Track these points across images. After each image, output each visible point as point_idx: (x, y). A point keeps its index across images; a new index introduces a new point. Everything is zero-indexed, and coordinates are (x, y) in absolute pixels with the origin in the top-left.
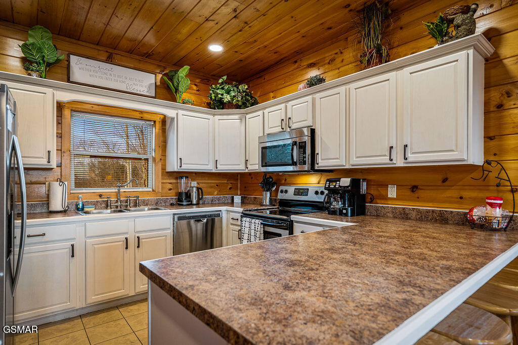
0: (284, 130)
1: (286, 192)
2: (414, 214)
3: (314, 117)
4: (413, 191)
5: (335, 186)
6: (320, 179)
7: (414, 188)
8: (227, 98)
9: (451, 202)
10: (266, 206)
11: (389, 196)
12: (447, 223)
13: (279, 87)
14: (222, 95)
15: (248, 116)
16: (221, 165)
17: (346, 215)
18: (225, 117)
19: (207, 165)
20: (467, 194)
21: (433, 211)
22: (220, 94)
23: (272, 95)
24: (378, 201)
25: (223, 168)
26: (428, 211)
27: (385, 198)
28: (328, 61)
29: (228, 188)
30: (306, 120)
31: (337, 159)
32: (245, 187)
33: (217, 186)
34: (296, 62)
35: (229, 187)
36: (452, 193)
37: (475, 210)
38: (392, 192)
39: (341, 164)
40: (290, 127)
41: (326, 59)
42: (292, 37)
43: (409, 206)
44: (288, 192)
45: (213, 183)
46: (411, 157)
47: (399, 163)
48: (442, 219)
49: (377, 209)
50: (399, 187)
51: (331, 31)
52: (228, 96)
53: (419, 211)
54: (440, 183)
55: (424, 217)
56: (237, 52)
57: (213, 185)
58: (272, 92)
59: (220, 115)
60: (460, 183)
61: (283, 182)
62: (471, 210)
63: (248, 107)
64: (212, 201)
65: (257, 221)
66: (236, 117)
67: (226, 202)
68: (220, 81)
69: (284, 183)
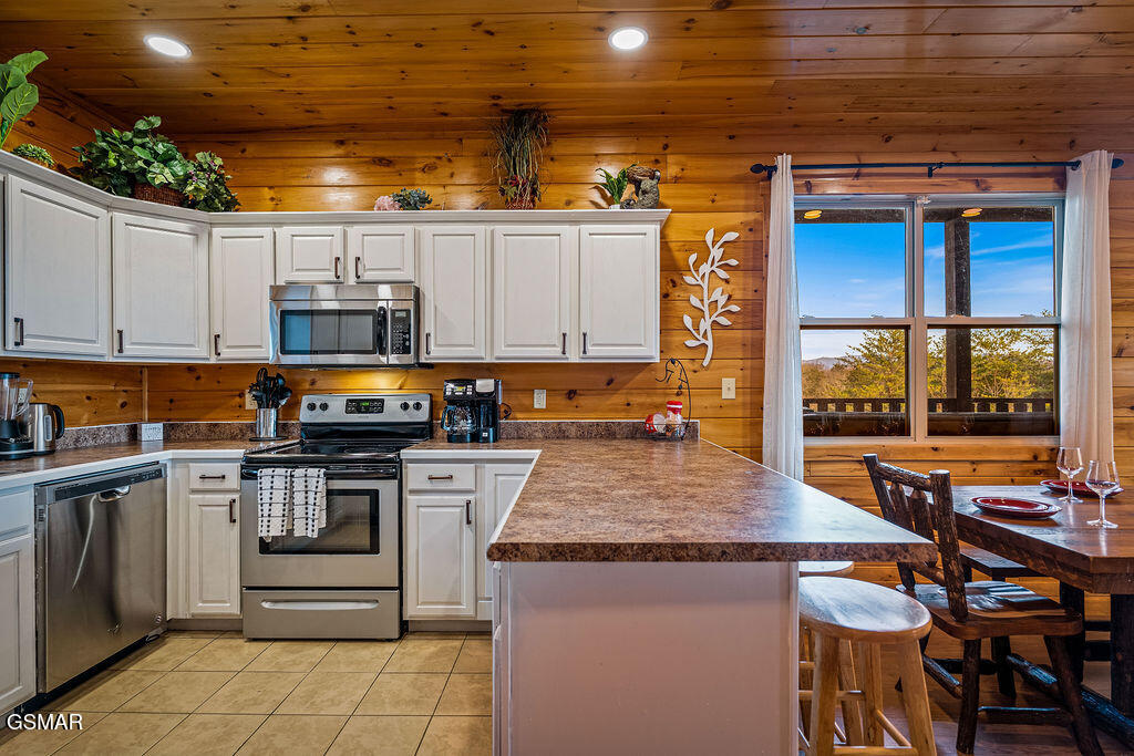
0: (341, 279)
1: (324, 407)
2: (573, 431)
3: (418, 266)
4: (570, 399)
5: (465, 393)
6: (405, 380)
7: (571, 394)
8: (161, 175)
9: (616, 411)
10: (270, 440)
11: (536, 406)
12: (615, 438)
13: (294, 182)
14: (148, 163)
15: (217, 231)
16: (133, 344)
17: (486, 440)
18: (147, 220)
19: (95, 342)
20: (636, 400)
21: (598, 424)
22: (140, 159)
23: (267, 193)
24: (519, 415)
25: (138, 351)
26: (592, 425)
27: (530, 409)
28: (421, 166)
29: (118, 405)
30: (399, 269)
31: (470, 346)
32: (171, 401)
33: (88, 398)
34: (341, 143)
35: (120, 401)
36: (618, 399)
37: (655, 418)
38: (540, 400)
39: (478, 355)
40: (358, 277)
41: (419, 160)
42: (373, 100)
43: (566, 419)
44: (330, 408)
45: (78, 392)
46: (592, 351)
47: (574, 357)
48: (608, 433)
49: (518, 427)
50: (551, 392)
51: (444, 118)
52: (167, 170)
53: (579, 426)
54: (603, 386)
55: (587, 434)
56: (218, 76)
57: (77, 396)
58: (271, 188)
59: (130, 211)
60: (629, 385)
61: (307, 386)
62: (650, 419)
63: (217, 210)
64: (77, 440)
65: (313, 472)
66: (183, 226)
67: (115, 441)
68: (141, 125)
69: (309, 390)
